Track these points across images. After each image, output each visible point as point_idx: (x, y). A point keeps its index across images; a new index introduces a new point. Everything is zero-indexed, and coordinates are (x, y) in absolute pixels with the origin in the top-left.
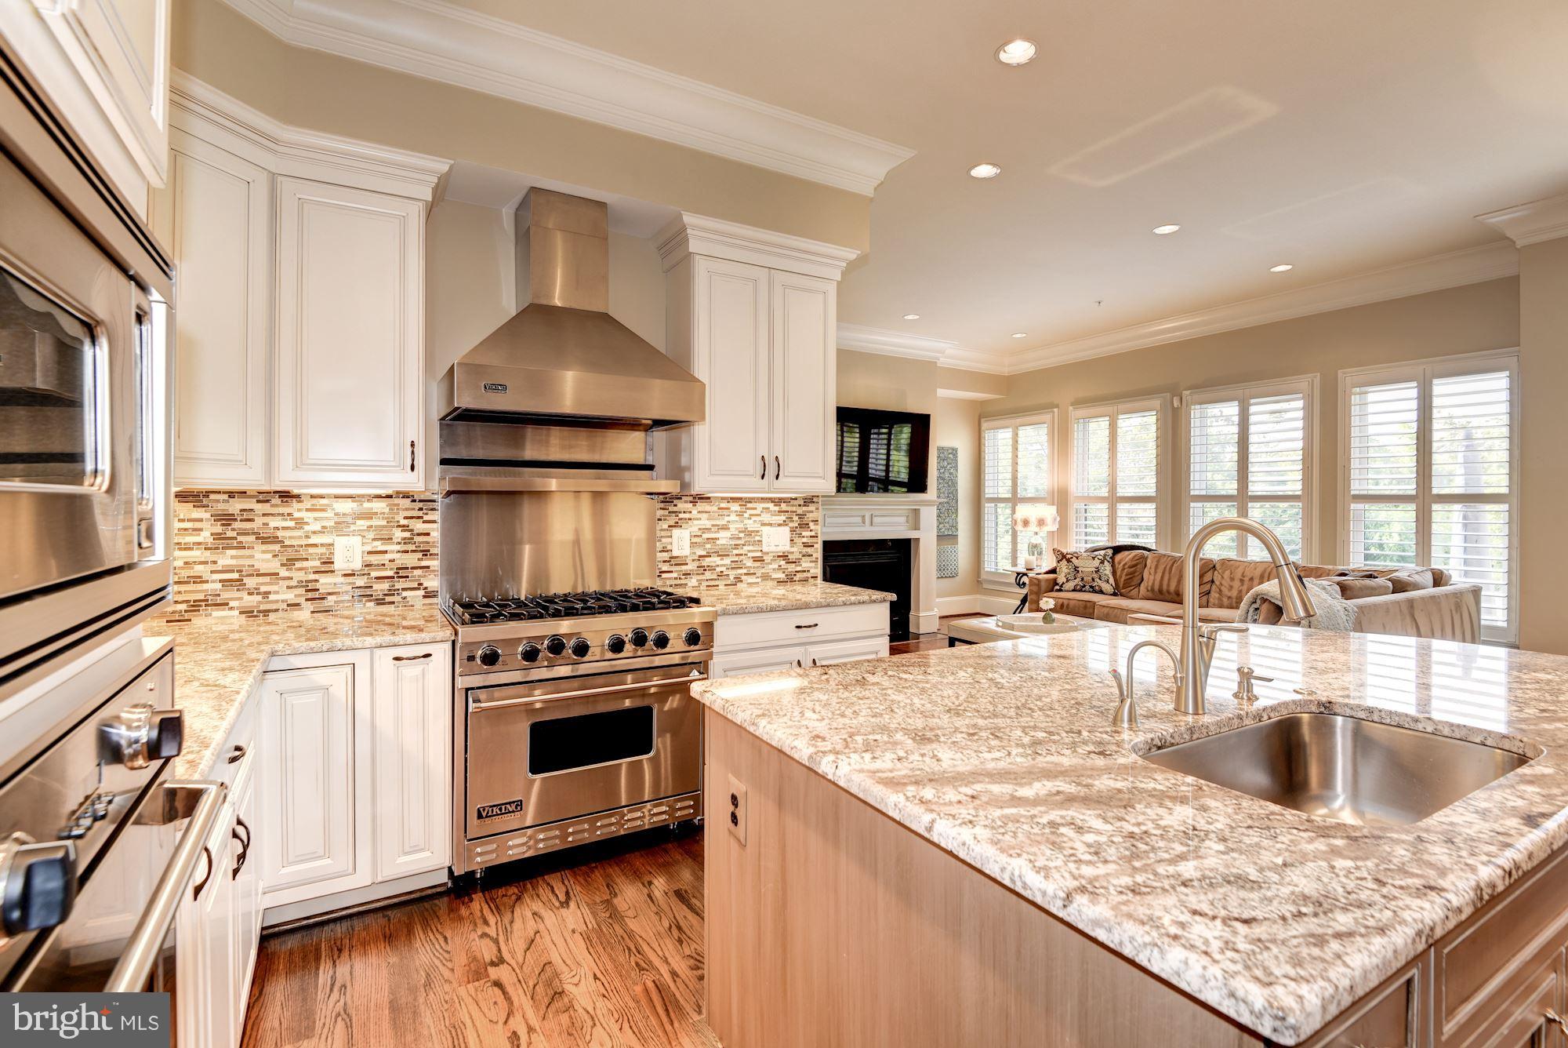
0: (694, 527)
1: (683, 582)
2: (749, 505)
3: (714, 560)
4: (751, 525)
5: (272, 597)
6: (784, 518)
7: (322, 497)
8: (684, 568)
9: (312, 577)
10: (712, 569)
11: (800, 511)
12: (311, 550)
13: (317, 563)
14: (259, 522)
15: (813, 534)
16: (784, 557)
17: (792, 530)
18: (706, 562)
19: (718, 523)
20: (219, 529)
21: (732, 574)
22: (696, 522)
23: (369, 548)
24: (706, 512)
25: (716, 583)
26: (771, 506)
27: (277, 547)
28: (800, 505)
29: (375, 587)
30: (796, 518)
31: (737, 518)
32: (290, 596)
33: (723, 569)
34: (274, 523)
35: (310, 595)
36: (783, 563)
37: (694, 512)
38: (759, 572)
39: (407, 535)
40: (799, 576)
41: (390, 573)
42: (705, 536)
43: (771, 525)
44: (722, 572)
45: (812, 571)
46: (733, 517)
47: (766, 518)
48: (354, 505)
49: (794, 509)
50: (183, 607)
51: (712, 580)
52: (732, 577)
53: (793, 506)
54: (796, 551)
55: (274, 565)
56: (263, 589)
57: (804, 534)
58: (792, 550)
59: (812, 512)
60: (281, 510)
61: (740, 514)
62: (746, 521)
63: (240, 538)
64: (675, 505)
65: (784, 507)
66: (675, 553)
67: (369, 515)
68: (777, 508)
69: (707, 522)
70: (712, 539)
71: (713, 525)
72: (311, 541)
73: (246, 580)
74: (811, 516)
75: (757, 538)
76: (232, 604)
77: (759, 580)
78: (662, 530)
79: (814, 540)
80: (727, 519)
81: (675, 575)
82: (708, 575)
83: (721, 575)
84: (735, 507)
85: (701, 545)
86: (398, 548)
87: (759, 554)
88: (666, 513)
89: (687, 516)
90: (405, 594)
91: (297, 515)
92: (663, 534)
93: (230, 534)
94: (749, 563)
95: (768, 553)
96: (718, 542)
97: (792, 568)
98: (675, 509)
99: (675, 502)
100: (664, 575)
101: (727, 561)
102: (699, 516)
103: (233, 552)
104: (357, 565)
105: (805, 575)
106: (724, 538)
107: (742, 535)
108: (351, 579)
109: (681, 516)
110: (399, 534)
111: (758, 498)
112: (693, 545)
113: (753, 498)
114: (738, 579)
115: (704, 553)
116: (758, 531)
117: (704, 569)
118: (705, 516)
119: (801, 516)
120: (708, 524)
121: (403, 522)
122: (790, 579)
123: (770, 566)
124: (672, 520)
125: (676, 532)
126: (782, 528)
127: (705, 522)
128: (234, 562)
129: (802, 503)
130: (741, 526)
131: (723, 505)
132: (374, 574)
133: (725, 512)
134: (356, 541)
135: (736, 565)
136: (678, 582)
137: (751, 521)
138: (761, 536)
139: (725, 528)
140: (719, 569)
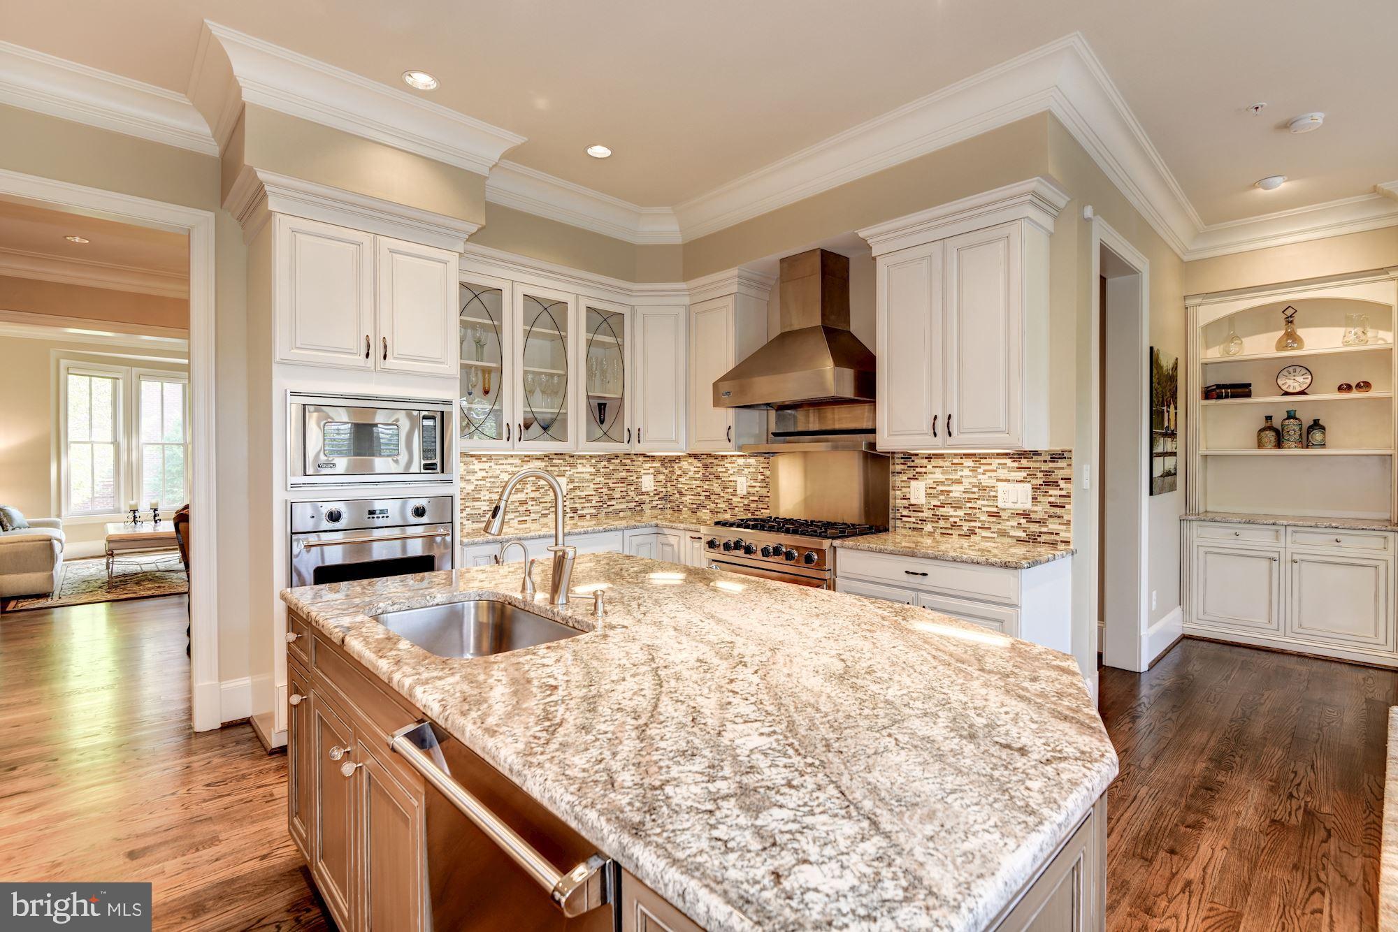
0: (929, 480)
1: (919, 526)
2: (983, 461)
3: (948, 511)
4: (985, 480)
5: (719, 506)
6: (1025, 474)
7: (733, 456)
8: (920, 514)
9: (731, 497)
10: (946, 518)
11: (1045, 467)
12: (730, 484)
13: (731, 490)
14: (715, 468)
15: (1063, 493)
16: (1025, 515)
17: (1035, 488)
18: (941, 511)
19: (951, 477)
20: (704, 472)
21: (966, 526)
22: (930, 476)
23: (749, 484)
24: (940, 467)
25: (950, 532)
26: (1008, 462)
27: (720, 481)
28: (1045, 461)
29: (752, 505)
30: (1040, 475)
31: (971, 473)
32: (723, 506)
33: (957, 520)
34: (720, 469)
35: (730, 506)
36: (1023, 521)
37: (929, 467)
38: (995, 528)
39: (762, 477)
40: (1044, 538)
41: (756, 499)
42: (941, 488)
43: (1008, 481)
44: (955, 522)
45: (1062, 534)
46: (966, 472)
47: (1002, 473)
48: (744, 460)
49: (1038, 465)
50: (695, 506)
51: (946, 528)
52: (965, 529)
53: (1037, 461)
54: (1040, 510)
55: (718, 490)
56: (716, 501)
57: (1051, 492)
58: (1035, 508)
59: (1063, 468)
60: (721, 463)
61: (974, 470)
62: (980, 477)
63: (710, 476)
64: (913, 461)
65: (1024, 462)
66: (913, 502)
67: (748, 466)
68: (1016, 464)
69: (941, 476)
70: (946, 491)
71: (946, 479)
72: (730, 479)
73: (712, 496)
74: (1061, 474)
75: (992, 494)
76: (708, 507)
77: (995, 535)
78: (902, 481)
79: (1066, 500)
80: (960, 473)
81: (913, 520)
82: (942, 523)
83: (954, 525)
84: (969, 463)
85: (935, 497)
86: (759, 484)
87: (995, 510)
88: (906, 467)
89: (923, 470)
90: (762, 511)
91: (726, 465)
92: (903, 484)
93: (707, 474)
94: (984, 517)
95: (1004, 510)
96: (951, 495)
97: (1035, 528)
98: (912, 464)
99: (913, 458)
100: (904, 519)
101: (961, 513)
102: (933, 470)
103: (707, 482)
104: (745, 493)
105: (1053, 537)
106: (957, 491)
107: (975, 489)
108: (742, 500)
109: (918, 470)
110: (760, 477)
111: (993, 454)
112: (928, 495)
113: (988, 454)
114: (972, 532)
115: (939, 504)
116: (994, 487)
117: (937, 518)
118: (937, 470)
119: (1047, 473)
120: (940, 477)
121: (762, 470)
122: (1033, 539)
123: (1008, 523)
124: (911, 473)
125: (913, 483)
126: (1022, 485)
127: (939, 476)
128: (707, 487)
129: (1048, 458)
130: (975, 480)
131: (955, 461)
132: (751, 498)
133: (959, 468)
134: (744, 479)
135: (970, 518)
136: (916, 526)
137: (986, 477)
138: (997, 492)
139: (959, 482)
140: (952, 520)
